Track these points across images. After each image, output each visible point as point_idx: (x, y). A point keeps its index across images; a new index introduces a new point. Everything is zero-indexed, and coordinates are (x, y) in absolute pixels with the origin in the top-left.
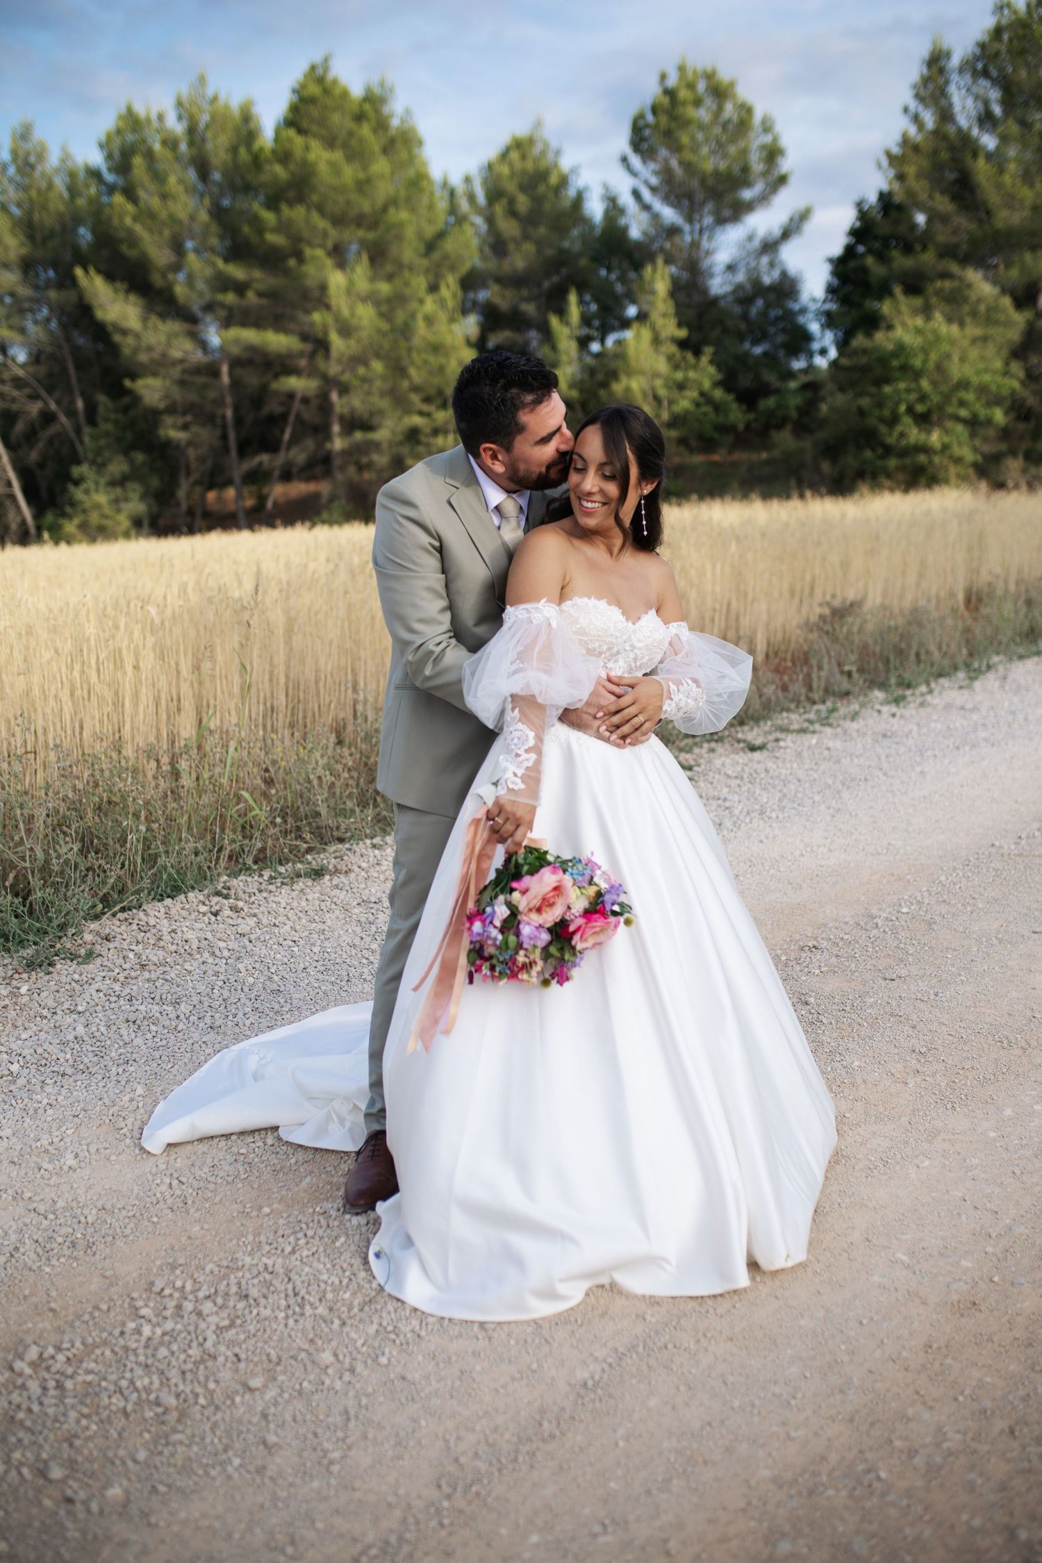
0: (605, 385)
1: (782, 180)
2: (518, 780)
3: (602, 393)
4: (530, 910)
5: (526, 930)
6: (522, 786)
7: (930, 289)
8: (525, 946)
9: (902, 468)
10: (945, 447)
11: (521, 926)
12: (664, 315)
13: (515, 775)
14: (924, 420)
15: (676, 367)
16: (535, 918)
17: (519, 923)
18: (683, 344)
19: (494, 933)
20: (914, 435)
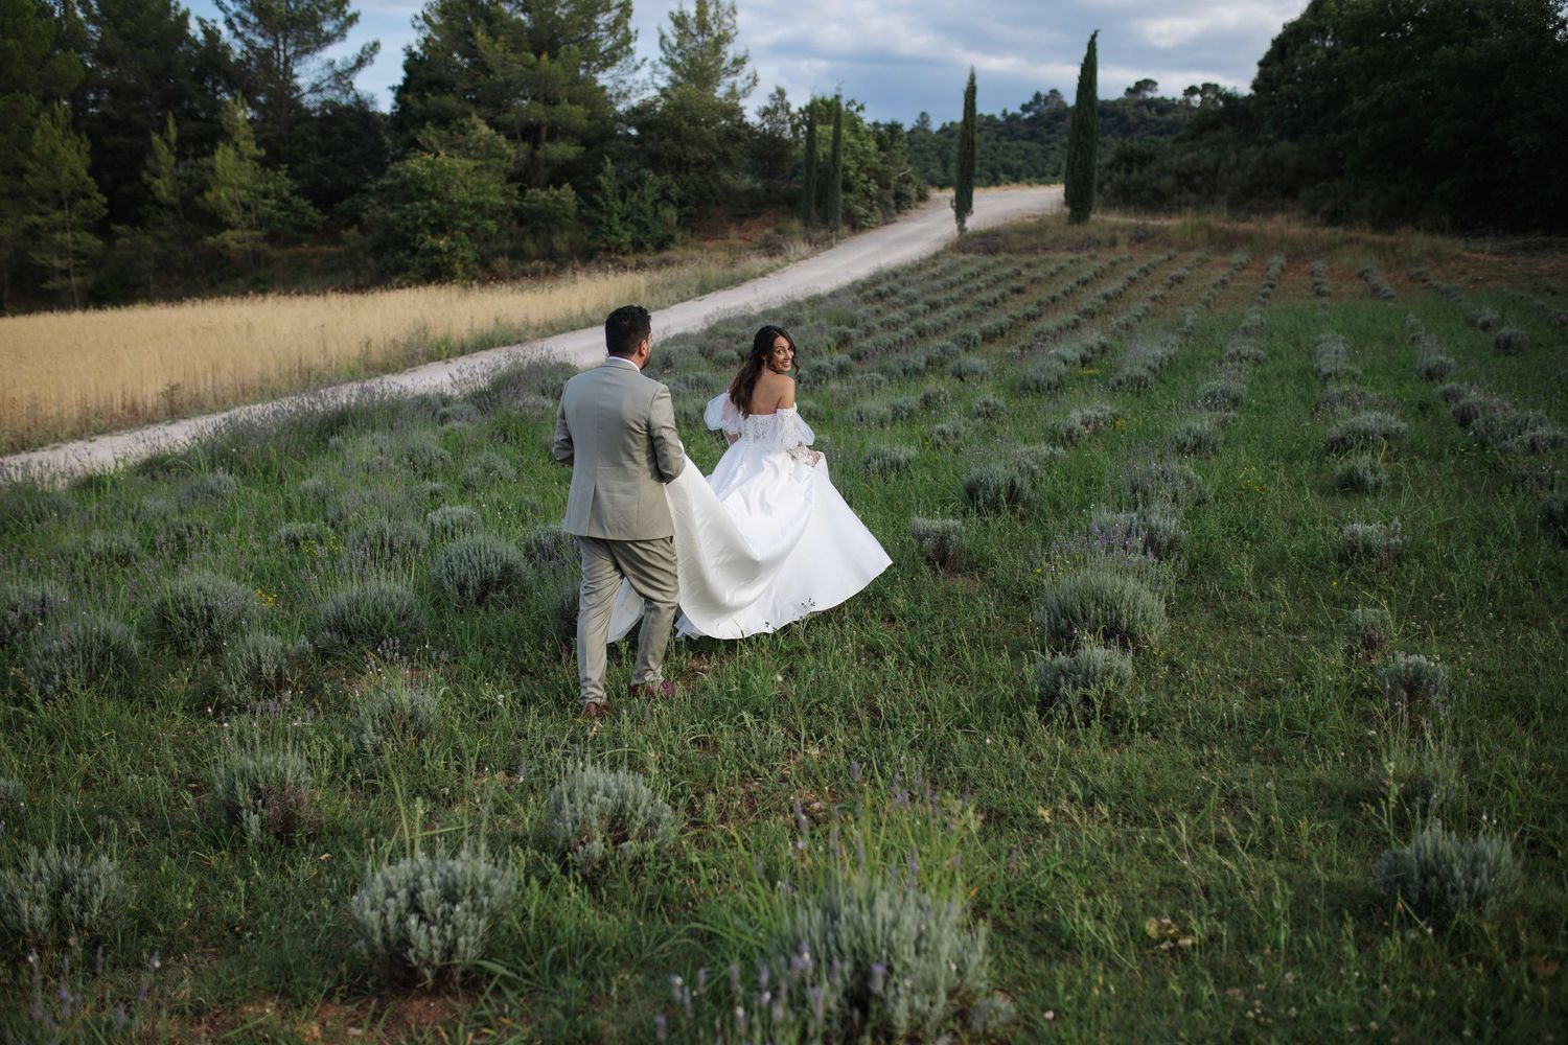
0: (200, 192)
1: (353, 19)
3: (198, 199)
7: (453, 125)
9: (423, 265)
10: (451, 250)
12: (246, 138)
14: (439, 229)
15: (258, 181)
18: (264, 163)
20: (430, 241)
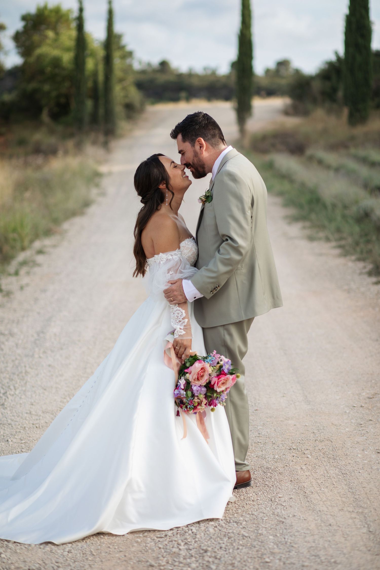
2: (182, 331)
4: (195, 380)
5: (195, 388)
6: (184, 332)
8: (196, 395)
11: (193, 387)
13: (181, 329)
16: (198, 383)
17: (191, 386)
19: (183, 392)
